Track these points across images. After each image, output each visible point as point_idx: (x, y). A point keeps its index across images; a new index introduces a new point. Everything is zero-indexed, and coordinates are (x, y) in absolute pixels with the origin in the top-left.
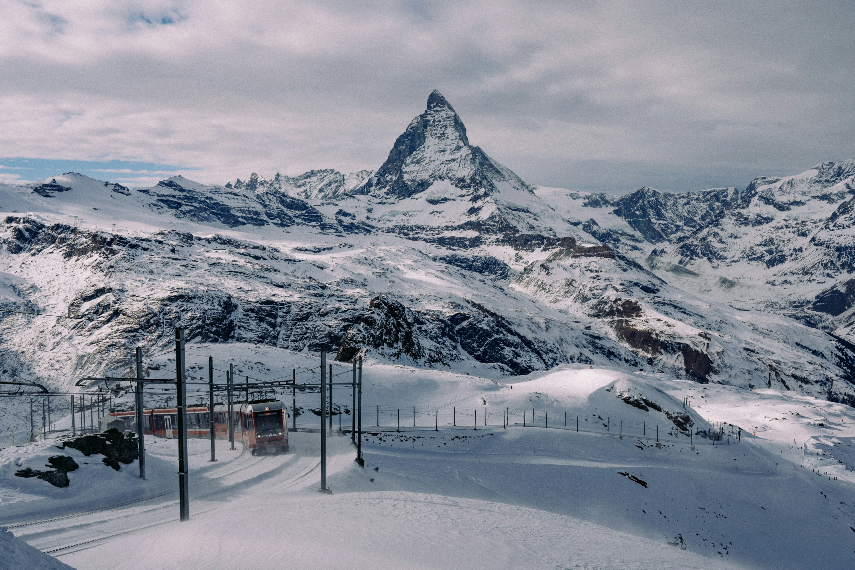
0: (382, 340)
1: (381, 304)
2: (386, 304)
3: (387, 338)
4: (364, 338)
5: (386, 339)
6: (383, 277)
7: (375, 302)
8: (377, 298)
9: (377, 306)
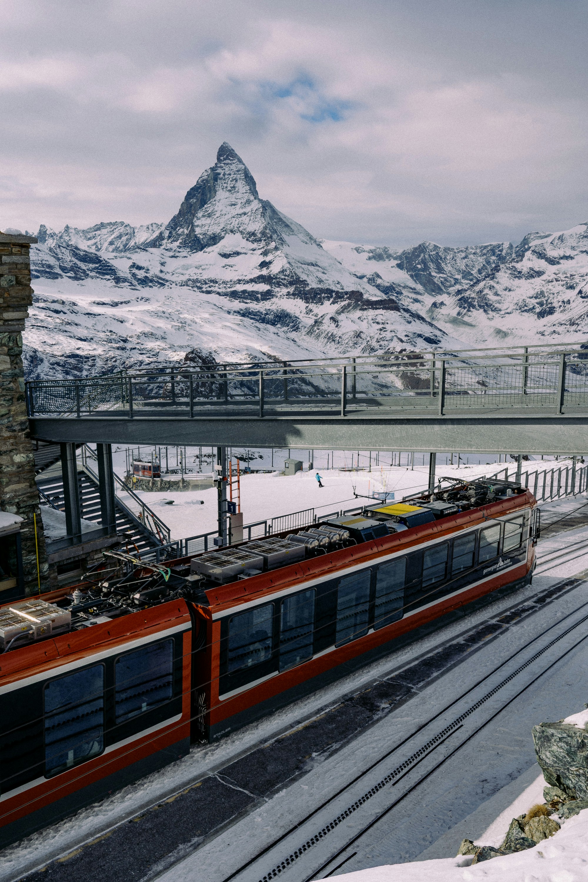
0: (198, 392)
1: (195, 358)
2: (200, 357)
3: (203, 389)
4: (183, 391)
5: (201, 391)
6: (182, 330)
7: (190, 356)
8: (192, 352)
9: (192, 360)
